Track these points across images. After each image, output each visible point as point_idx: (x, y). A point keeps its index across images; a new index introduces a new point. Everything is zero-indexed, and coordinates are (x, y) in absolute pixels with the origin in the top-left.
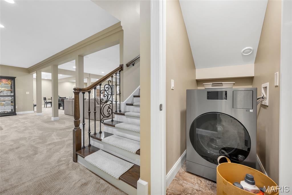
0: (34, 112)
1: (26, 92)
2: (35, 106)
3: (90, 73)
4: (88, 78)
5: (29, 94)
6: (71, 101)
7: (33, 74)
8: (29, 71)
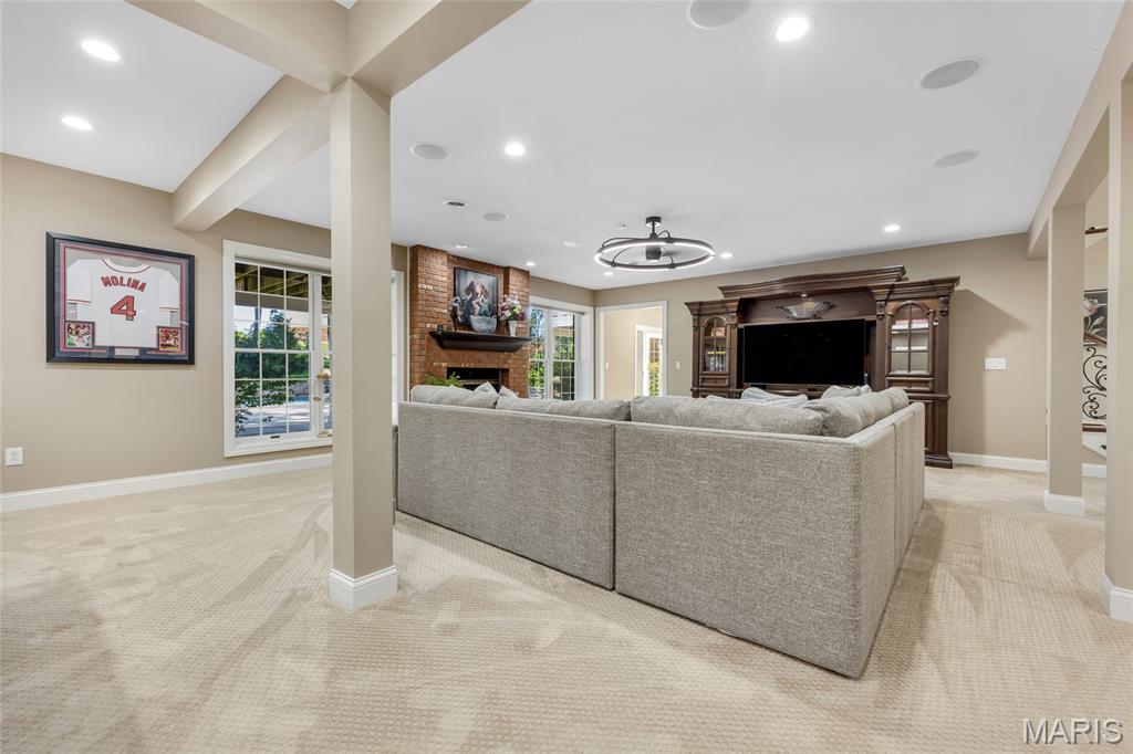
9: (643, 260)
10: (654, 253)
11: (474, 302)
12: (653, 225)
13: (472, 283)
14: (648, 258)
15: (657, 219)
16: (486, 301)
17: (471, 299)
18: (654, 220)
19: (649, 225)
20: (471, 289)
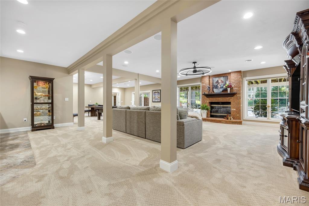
0: (74, 124)
1: (65, 98)
2: (75, 116)
3: (140, 73)
4: (136, 79)
5: (68, 100)
6: (123, 111)
7: (72, 75)
8: (68, 71)
9: (192, 73)
10: (195, 71)
11: (218, 85)
12: (195, 64)
13: (218, 81)
14: (193, 73)
15: (196, 62)
16: (222, 84)
17: (217, 85)
18: (195, 63)
19: (194, 64)
20: (217, 82)
